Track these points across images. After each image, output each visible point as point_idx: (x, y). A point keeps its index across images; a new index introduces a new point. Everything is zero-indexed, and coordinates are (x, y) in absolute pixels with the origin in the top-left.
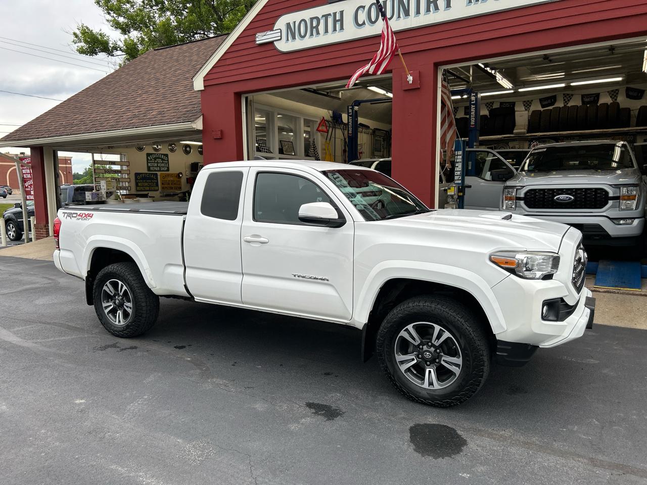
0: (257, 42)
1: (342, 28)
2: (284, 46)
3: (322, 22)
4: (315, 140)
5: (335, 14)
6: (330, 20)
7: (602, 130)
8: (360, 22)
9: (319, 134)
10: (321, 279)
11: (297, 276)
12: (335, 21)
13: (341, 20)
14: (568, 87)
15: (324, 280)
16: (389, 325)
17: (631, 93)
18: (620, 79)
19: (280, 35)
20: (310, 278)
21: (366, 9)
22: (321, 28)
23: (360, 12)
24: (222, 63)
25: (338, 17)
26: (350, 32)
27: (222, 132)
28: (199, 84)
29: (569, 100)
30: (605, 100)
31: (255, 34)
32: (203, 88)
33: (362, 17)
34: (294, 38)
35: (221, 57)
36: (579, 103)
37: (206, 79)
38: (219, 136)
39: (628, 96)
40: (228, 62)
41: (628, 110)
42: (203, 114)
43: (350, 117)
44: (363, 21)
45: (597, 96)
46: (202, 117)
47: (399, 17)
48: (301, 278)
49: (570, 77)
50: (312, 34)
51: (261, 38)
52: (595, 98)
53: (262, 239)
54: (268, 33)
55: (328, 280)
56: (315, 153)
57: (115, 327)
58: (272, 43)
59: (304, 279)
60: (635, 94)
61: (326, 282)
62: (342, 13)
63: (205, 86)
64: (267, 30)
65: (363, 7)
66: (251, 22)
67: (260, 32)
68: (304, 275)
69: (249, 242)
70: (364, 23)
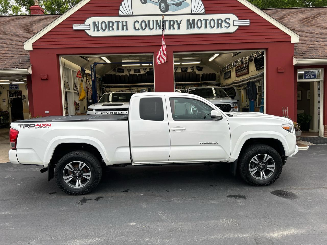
0: (74, 29)
1: (127, 29)
2: (91, 33)
3: (115, 24)
4: (75, 82)
5: (123, 22)
6: (120, 25)
7: (191, 82)
8: (137, 28)
9: (78, 78)
10: (214, 143)
11: (201, 143)
12: (123, 26)
13: (126, 25)
14: (181, 64)
15: (216, 143)
16: (248, 158)
17: (198, 68)
18: (199, 63)
19: (89, 27)
20: (209, 143)
21: (140, 22)
22: (115, 27)
23: (136, 23)
24: (47, 37)
25: (124, 24)
26: (131, 32)
27: (48, 76)
28: (28, 46)
29: (177, 70)
30: (189, 70)
31: (72, 24)
32: (32, 50)
33: (138, 26)
34: (98, 30)
35: (46, 34)
36: (181, 71)
37: (34, 44)
38: (46, 78)
39: (197, 70)
40: (52, 37)
41: (199, 75)
42: (32, 65)
43: (92, 71)
44: (138, 28)
45: (187, 68)
46: (31, 66)
47: (156, 29)
48: (204, 144)
49: (181, 61)
50: (109, 30)
51: (76, 27)
52: (186, 70)
53: (182, 128)
54: (81, 25)
55: (218, 143)
56: (76, 89)
57: (75, 190)
58: (84, 30)
59: (205, 144)
60: (200, 69)
61: (216, 144)
62: (126, 22)
63: (33, 49)
64: (81, 23)
65: (138, 22)
66: (68, 17)
67: (76, 24)
68: (206, 142)
69: (174, 130)
70: (139, 29)
